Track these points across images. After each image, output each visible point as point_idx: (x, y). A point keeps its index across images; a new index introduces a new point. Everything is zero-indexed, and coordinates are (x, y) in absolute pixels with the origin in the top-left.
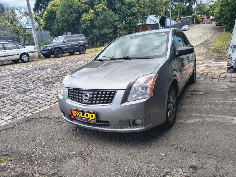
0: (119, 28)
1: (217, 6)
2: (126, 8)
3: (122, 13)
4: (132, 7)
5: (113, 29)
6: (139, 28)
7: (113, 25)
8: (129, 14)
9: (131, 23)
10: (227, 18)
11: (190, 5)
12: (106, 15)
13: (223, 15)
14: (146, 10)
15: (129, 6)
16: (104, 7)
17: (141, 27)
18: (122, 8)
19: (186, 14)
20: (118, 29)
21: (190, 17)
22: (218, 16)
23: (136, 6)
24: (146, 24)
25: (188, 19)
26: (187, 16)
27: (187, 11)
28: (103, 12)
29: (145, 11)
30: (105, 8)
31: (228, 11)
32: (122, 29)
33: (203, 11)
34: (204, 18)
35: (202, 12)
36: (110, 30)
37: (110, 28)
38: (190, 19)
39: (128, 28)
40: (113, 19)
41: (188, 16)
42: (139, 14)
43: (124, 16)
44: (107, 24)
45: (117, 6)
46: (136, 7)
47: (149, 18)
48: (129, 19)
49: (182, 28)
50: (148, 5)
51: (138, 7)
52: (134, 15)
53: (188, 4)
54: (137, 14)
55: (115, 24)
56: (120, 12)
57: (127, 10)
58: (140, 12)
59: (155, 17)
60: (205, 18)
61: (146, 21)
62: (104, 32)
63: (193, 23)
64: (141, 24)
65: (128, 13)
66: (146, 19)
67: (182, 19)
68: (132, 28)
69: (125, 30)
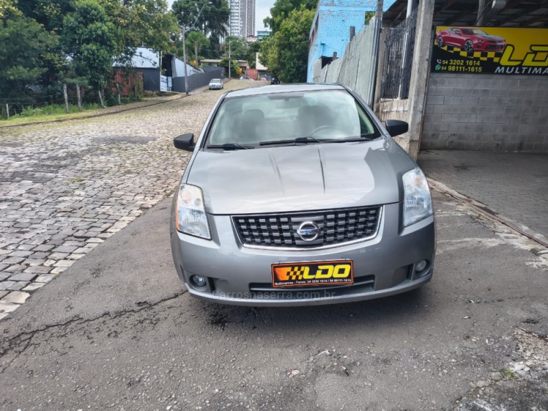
0: (63, 70)
1: (270, 46)
2: (76, 19)
3: (67, 32)
4: (92, 21)
5: (46, 69)
6: (115, 74)
7: (41, 58)
8: (87, 36)
9: (94, 60)
10: (289, 71)
11: (213, 35)
12: (19, 29)
13: (283, 65)
14: (131, 34)
15: (85, 17)
16: (9, 9)
17: (119, 72)
18: (65, 18)
19: (210, 55)
20: (61, 72)
21: (219, 61)
22: (275, 65)
23: (105, 19)
24: (133, 66)
25: (216, 66)
26: (211, 59)
27: (210, 48)
28: (9, 21)
29: (129, 34)
30: (14, 11)
31: (291, 58)
32: (70, 72)
33: (240, 52)
34: (245, 67)
35: (238, 54)
36: (36, 73)
37: (34, 66)
38: (218, 66)
39: (87, 71)
40: (44, 44)
41: (214, 59)
42: (113, 41)
43: (75, 40)
44: (26, 54)
45: (51, 10)
46: (105, 22)
47: (138, 54)
48: (87, 50)
49: (211, 84)
50: (134, 21)
51: (110, 24)
52: (102, 40)
53: (210, 33)
54: (110, 41)
55: (49, 56)
56: (61, 29)
57: (81, 25)
58: (118, 37)
59: (155, 52)
60: (248, 67)
61: (132, 59)
62: (16, 76)
63: (226, 75)
64: (120, 64)
65: (82, 33)
66: (132, 54)
67: (202, 64)
68: (97, 72)
69: (81, 75)
